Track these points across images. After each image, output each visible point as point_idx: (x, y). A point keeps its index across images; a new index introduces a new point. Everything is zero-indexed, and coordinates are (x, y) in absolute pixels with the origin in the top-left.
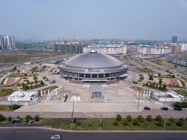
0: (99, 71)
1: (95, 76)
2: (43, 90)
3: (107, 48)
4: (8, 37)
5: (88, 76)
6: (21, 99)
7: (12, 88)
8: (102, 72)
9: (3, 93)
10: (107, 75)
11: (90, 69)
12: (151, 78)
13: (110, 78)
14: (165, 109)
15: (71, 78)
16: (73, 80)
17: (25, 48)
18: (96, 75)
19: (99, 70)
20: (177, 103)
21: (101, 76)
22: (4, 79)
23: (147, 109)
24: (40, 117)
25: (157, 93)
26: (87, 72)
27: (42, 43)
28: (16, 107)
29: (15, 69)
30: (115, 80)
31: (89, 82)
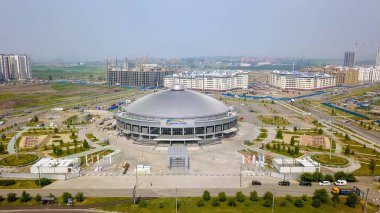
0: (185, 124)
1: (178, 132)
2: (89, 156)
3: (210, 78)
4: (16, 57)
5: (166, 131)
6: (52, 171)
7: (33, 153)
8: (191, 124)
9: (21, 161)
10: (200, 130)
11: (169, 120)
12: (279, 135)
13: (204, 135)
14: (285, 184)
15: (137, 136)
16: (141, 138)
17: (51, 79)
18: (181, 130)
19: (185, 121)
20: (307, 174)
21: (189, 131)
22: (20, 139)
23: (256, 183)
24: (85, 195)
25: (278, 160)
26: (163, 124)
27: (84, 67)
28: (45, 182)
29: (36, 120)
30: (214, 138)
31: (168, 142)
